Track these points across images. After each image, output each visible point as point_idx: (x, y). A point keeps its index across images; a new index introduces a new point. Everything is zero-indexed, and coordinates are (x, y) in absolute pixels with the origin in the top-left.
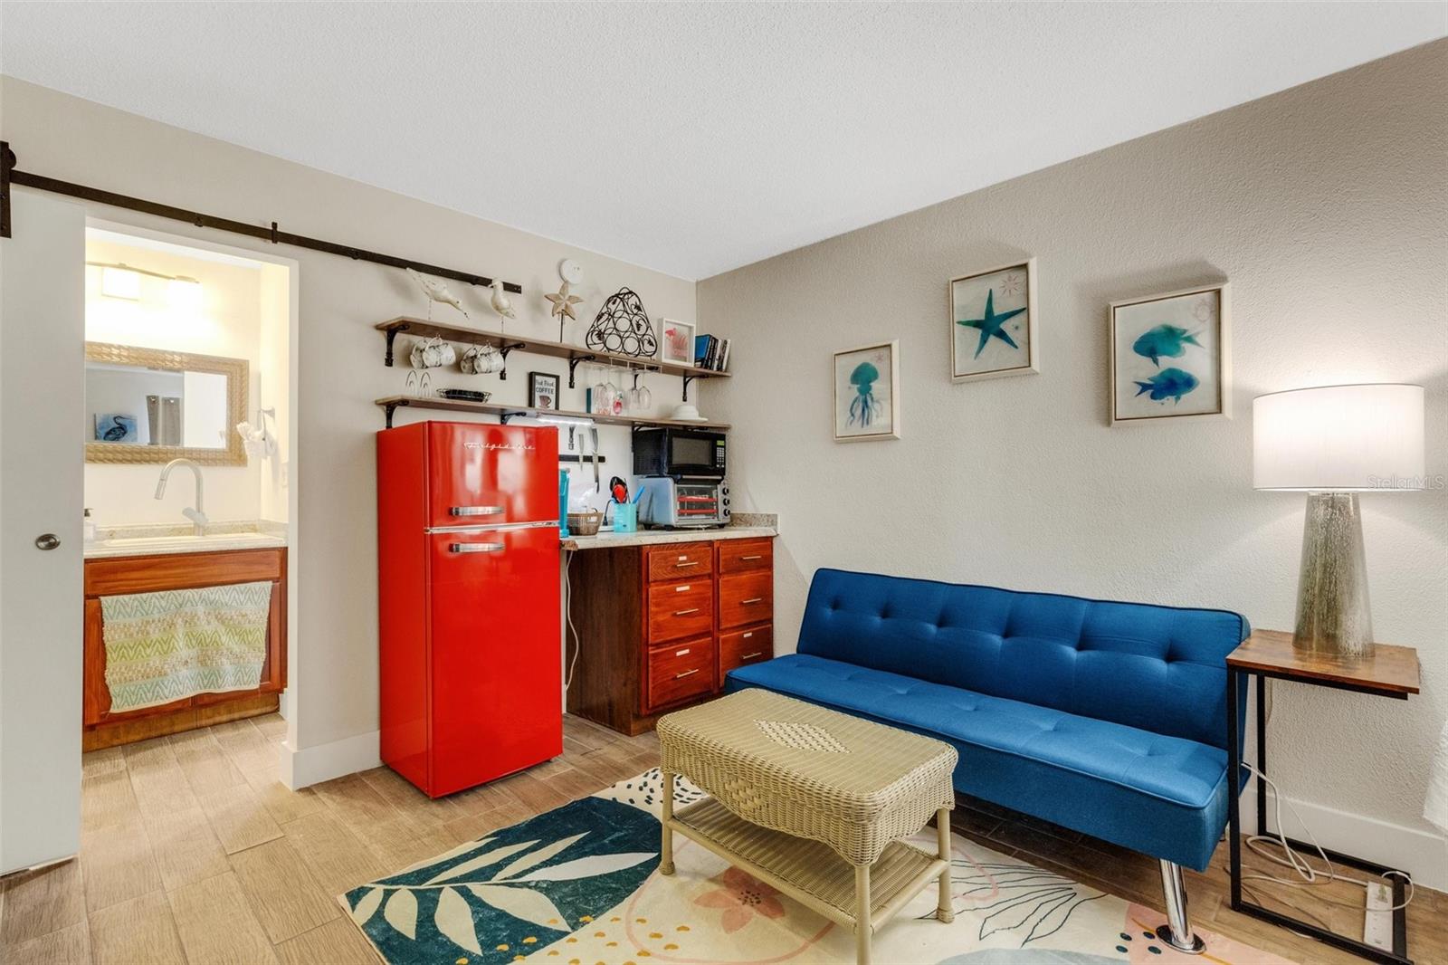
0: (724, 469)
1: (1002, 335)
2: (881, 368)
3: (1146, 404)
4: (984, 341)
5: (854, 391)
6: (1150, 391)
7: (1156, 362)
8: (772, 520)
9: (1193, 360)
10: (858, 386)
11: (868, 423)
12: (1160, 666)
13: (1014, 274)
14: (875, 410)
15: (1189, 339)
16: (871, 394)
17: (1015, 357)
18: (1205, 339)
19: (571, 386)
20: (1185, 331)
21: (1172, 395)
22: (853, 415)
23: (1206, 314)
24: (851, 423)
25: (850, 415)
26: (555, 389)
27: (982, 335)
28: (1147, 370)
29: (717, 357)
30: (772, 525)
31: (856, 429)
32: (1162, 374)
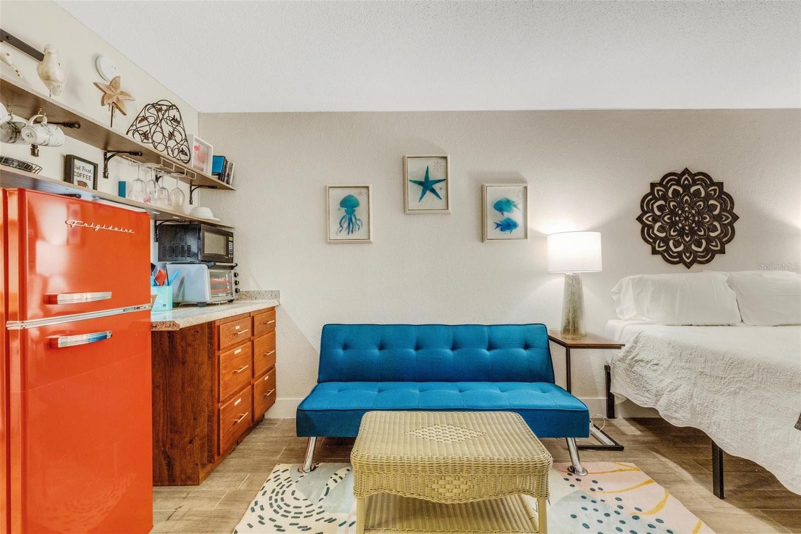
0: (233, 258)
1: (433, 191)
2: (362, 200)
3: (498, 233)
4: (424, 193)
5: (343, 212)
6: (500, 228)
7: (503, 214)
8: (276, 295)
9: (516, 215)
10: (346, 209)
11: (352, 232)
12: (523, 352)
13: (440, 161)
14: (358, 225)
15: (515, 206)
16: (355, 215)
17: (440, 204)
18: (521, 206)
19: (105, 177)
20: (514, 202)
21: (509, 229)
22: (341, 226)
23: (521, 196)
24: (340, 231)
25: (339, 226)
26: (92, 176)
27: (423, 190)
28: (499, 218)
29: (226, 175)
30: (276, 298)
31: (344, 235)
32: (505, 220)
